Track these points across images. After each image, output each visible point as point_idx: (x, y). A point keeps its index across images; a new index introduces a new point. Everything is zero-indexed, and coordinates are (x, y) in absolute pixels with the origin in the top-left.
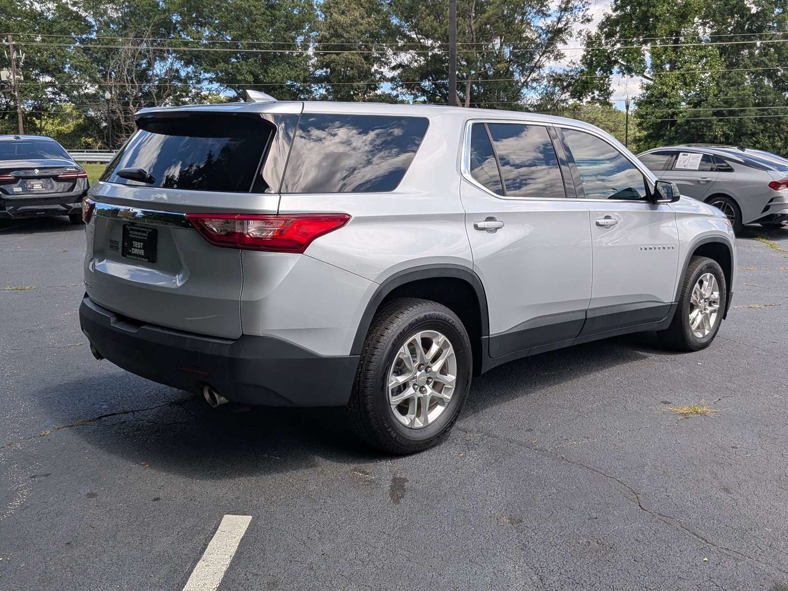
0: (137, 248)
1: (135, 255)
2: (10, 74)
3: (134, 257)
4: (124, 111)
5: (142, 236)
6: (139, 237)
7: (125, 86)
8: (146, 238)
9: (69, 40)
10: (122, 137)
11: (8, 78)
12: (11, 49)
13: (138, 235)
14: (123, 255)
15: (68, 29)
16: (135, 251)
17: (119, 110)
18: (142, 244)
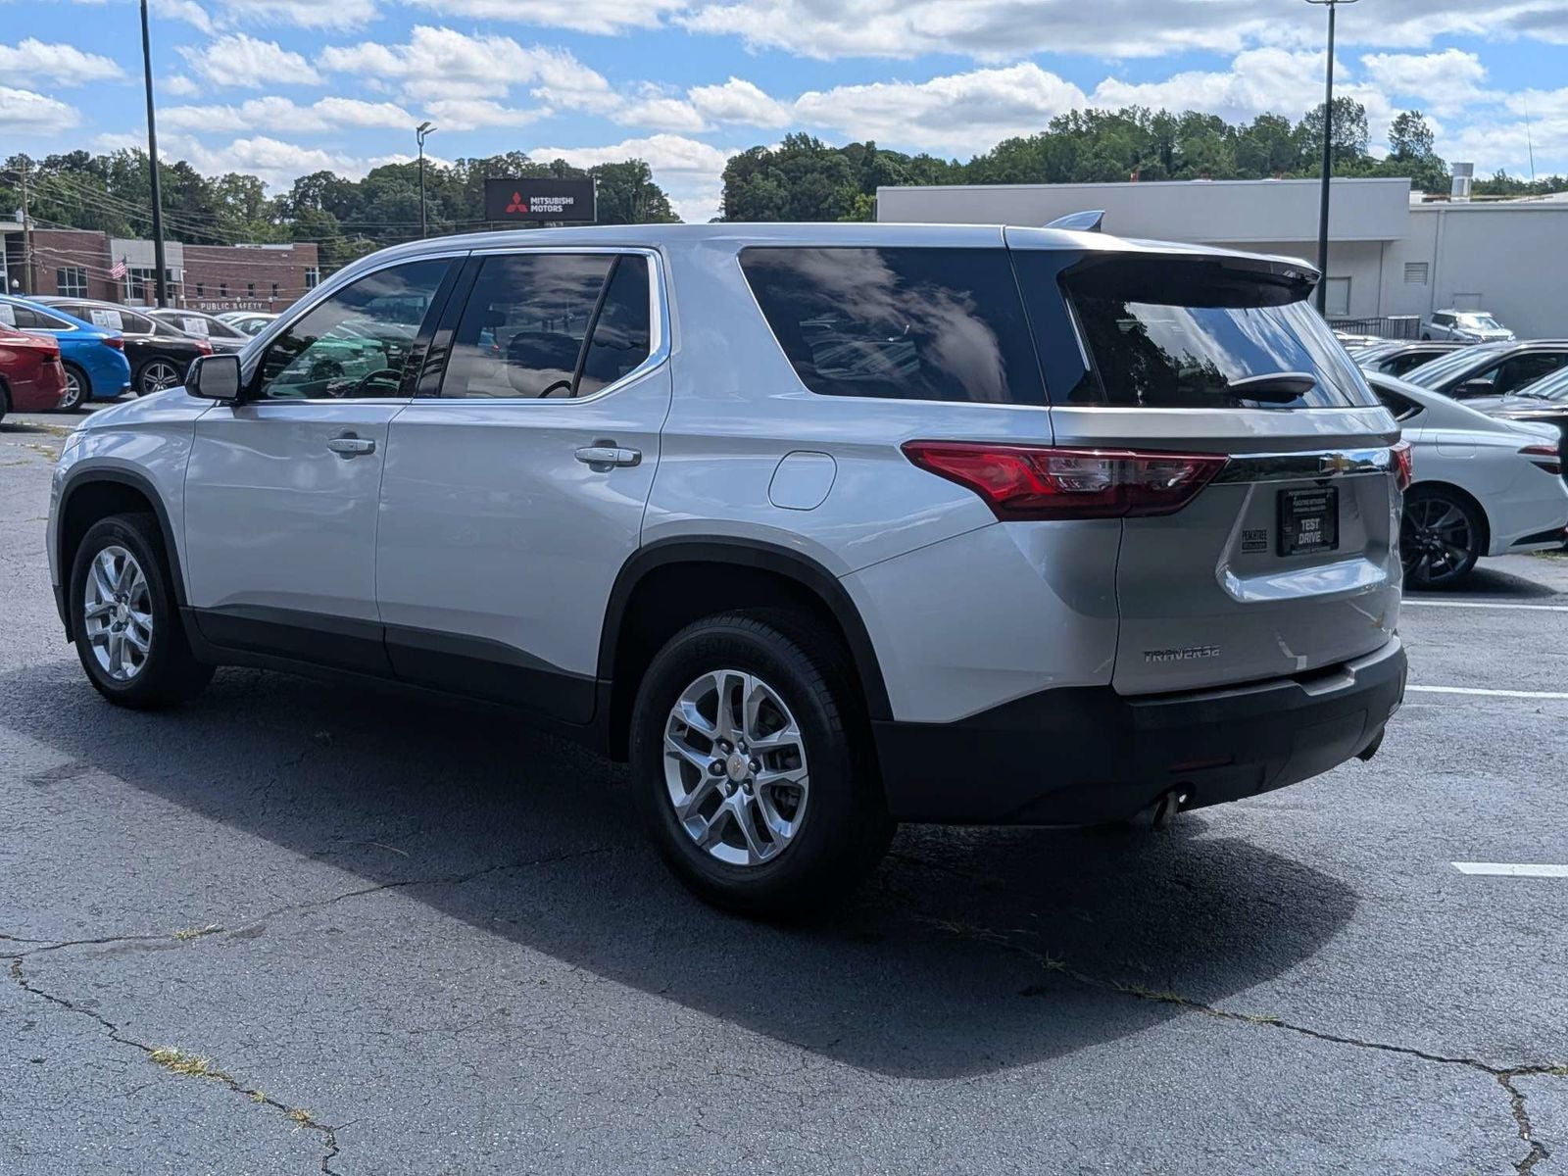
0: (1309, 531)
1: (1306, 546)
3: (1306, 551)
5: (1317, 505)
6: (1313, 509)
8: (1323, 508)
13: (1309, 506)
14: (1280, 551)
16: (1304, 538)
18: (1318, 520)
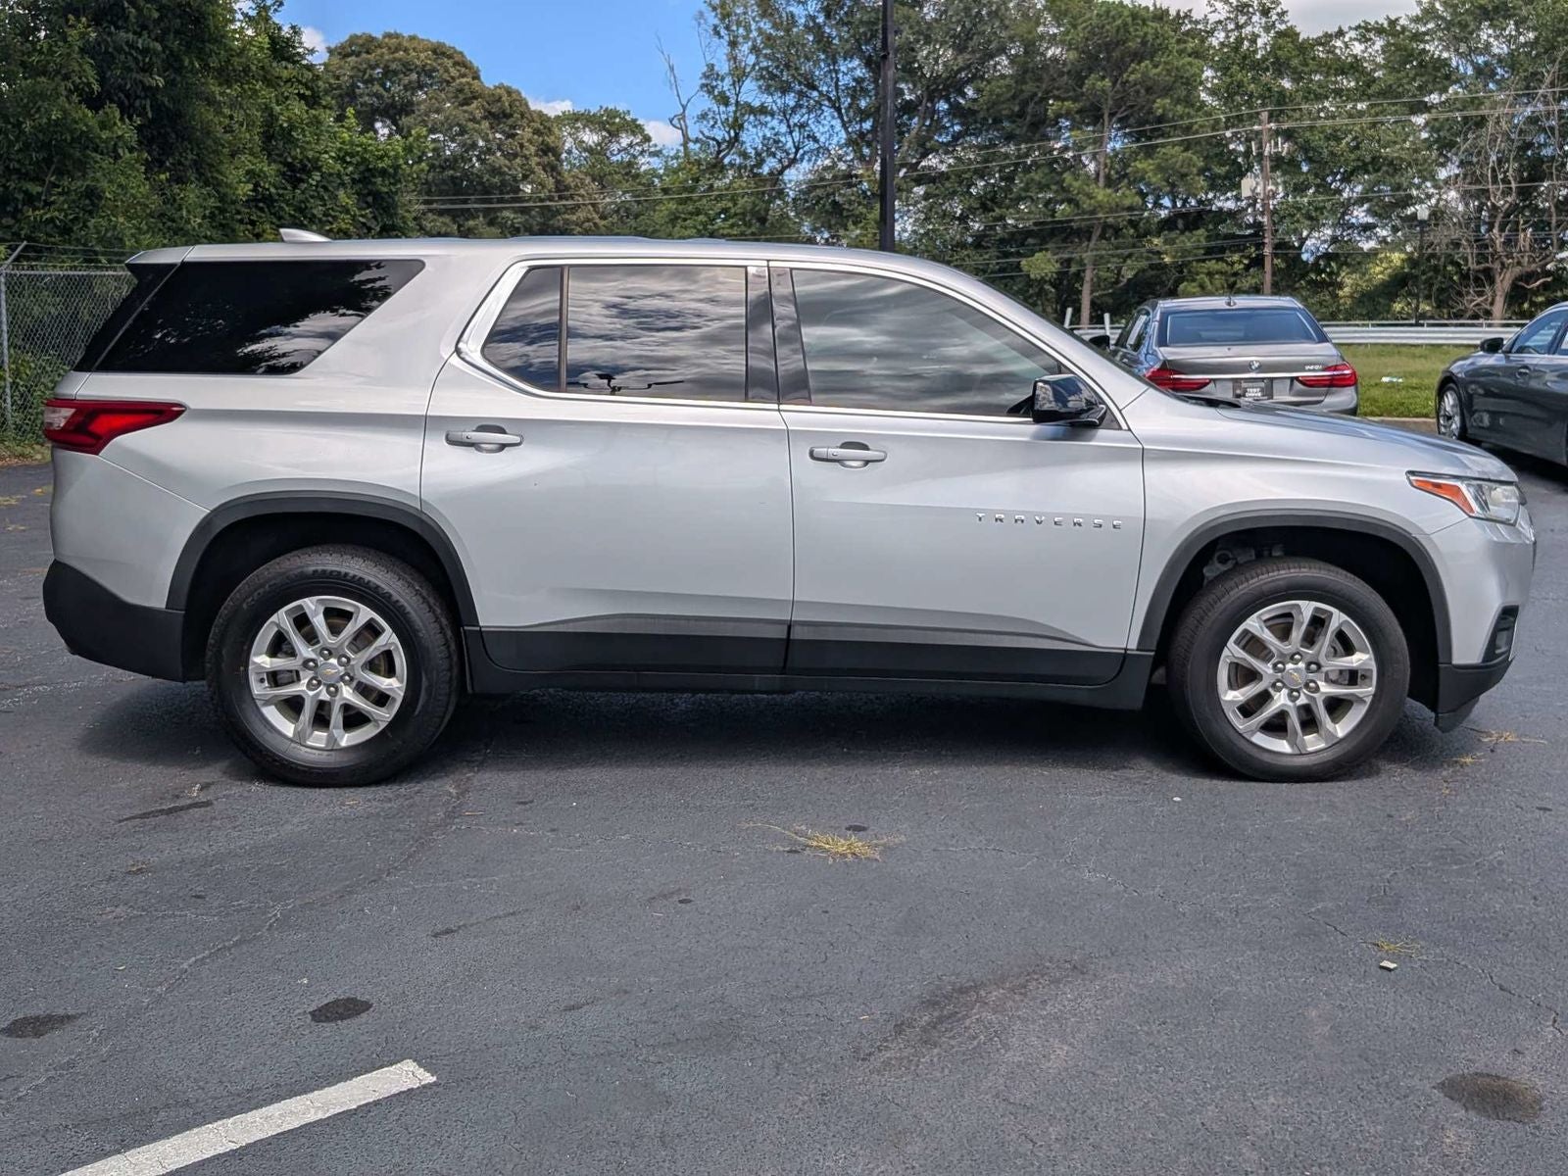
2: (1257, 184)
4: (1476, 241)
7: (1488, 190)
9: (1393, 109)
10: (1468, 293)
11: (1253, 191)
12: (1265, 137)
15: (1394, 87)
17: (1467, 240)
